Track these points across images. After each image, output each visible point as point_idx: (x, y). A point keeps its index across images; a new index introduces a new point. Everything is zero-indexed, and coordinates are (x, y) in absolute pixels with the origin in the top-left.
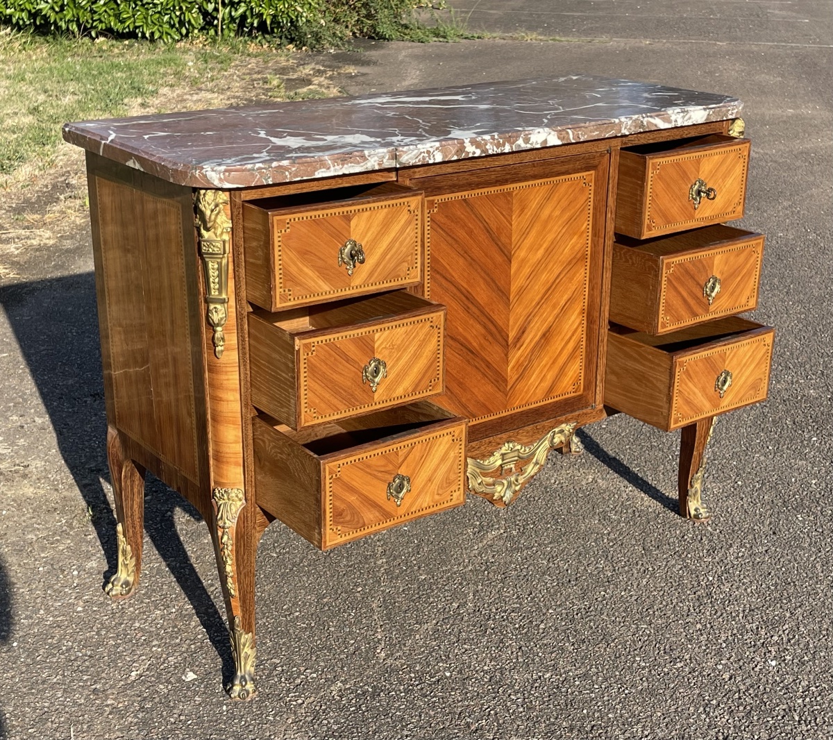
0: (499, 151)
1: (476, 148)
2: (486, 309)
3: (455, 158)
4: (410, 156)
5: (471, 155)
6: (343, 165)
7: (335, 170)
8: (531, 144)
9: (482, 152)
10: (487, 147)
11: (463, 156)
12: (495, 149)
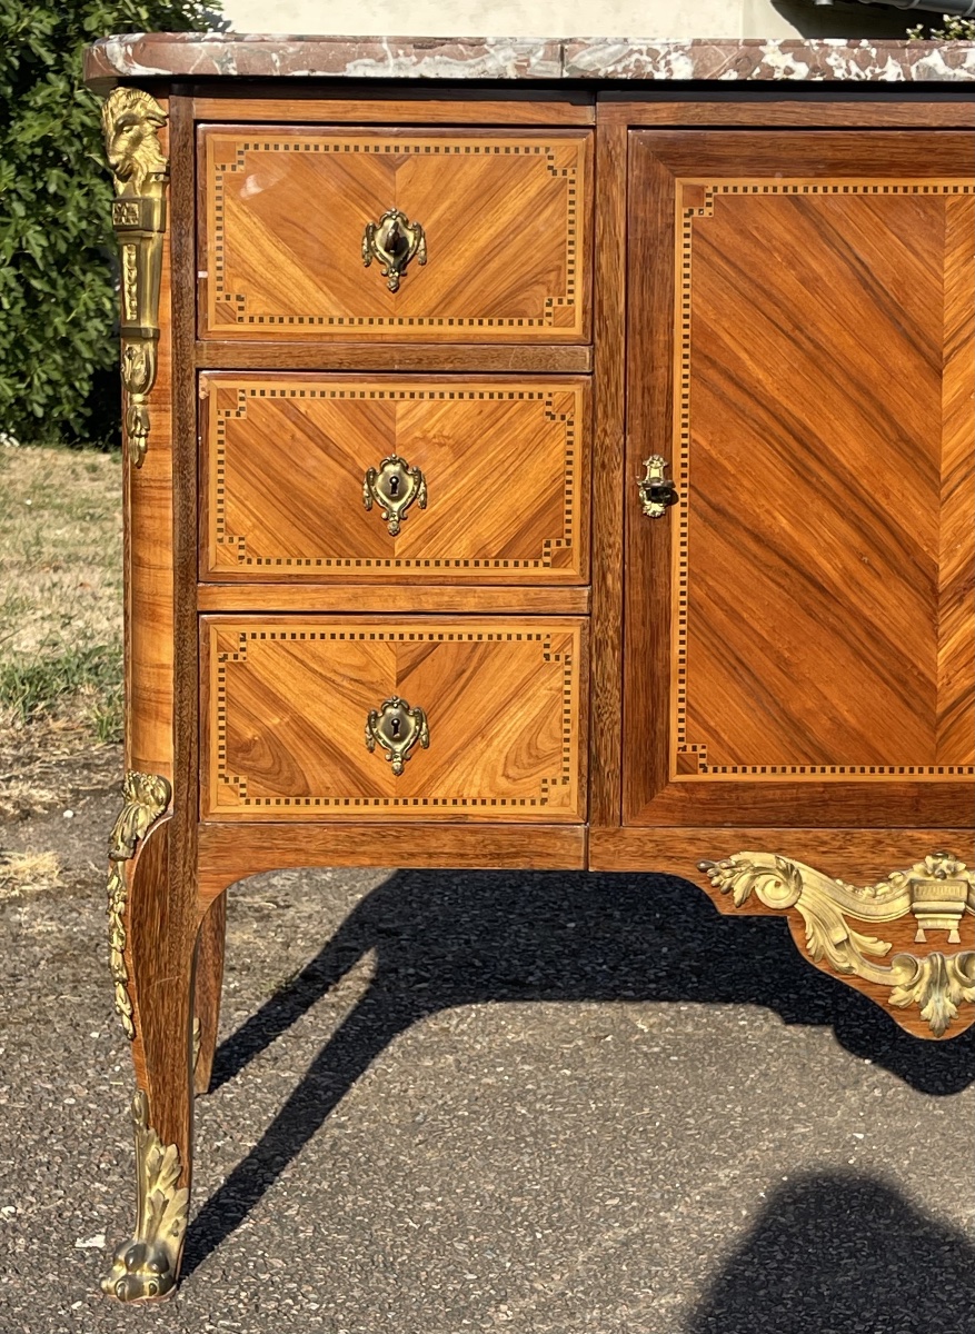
0: (867, 75)
1: (797, 59)
2: (864, 482)
3: (732, 76)
4: (599, 54)
5: (779, 75)
6: (420, 57)
7: (399, 66)
8: (968, 70)
9: (814, 69)
10: (831, 61)
11: (756, 74)
12: (854, 69)
